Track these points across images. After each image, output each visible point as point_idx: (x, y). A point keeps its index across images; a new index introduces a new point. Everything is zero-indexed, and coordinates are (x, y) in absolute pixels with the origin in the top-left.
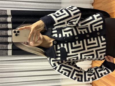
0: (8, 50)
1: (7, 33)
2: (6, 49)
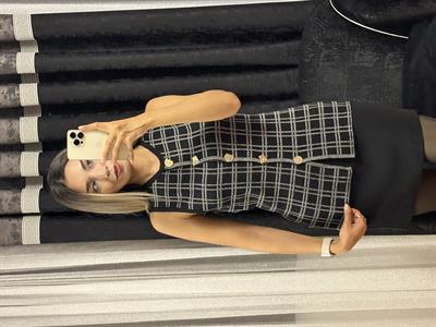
2: (12, 211)
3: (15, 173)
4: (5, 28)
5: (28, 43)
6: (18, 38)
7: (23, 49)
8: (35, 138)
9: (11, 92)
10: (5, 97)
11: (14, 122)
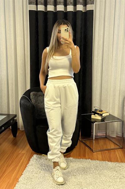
0: (37, 4)
1: (60, 3)
2: (38, 2)
3: (48, 4)
4: (90, 2)
5: (86, 9)
6: (87, 6)
7: (84, 7)
8: (58, 10)
9: (71, 3)
10: (69, 1)
11: (63, 4)
